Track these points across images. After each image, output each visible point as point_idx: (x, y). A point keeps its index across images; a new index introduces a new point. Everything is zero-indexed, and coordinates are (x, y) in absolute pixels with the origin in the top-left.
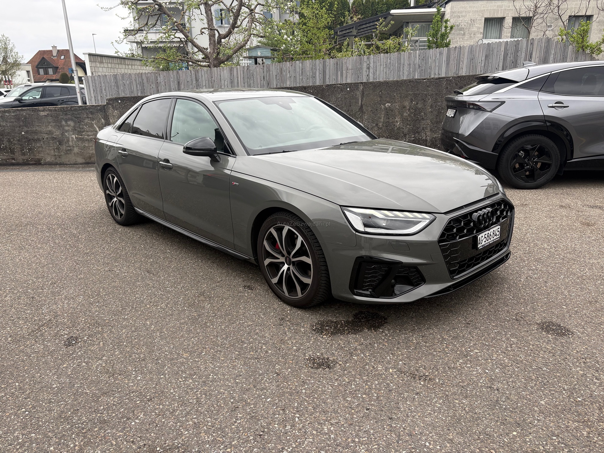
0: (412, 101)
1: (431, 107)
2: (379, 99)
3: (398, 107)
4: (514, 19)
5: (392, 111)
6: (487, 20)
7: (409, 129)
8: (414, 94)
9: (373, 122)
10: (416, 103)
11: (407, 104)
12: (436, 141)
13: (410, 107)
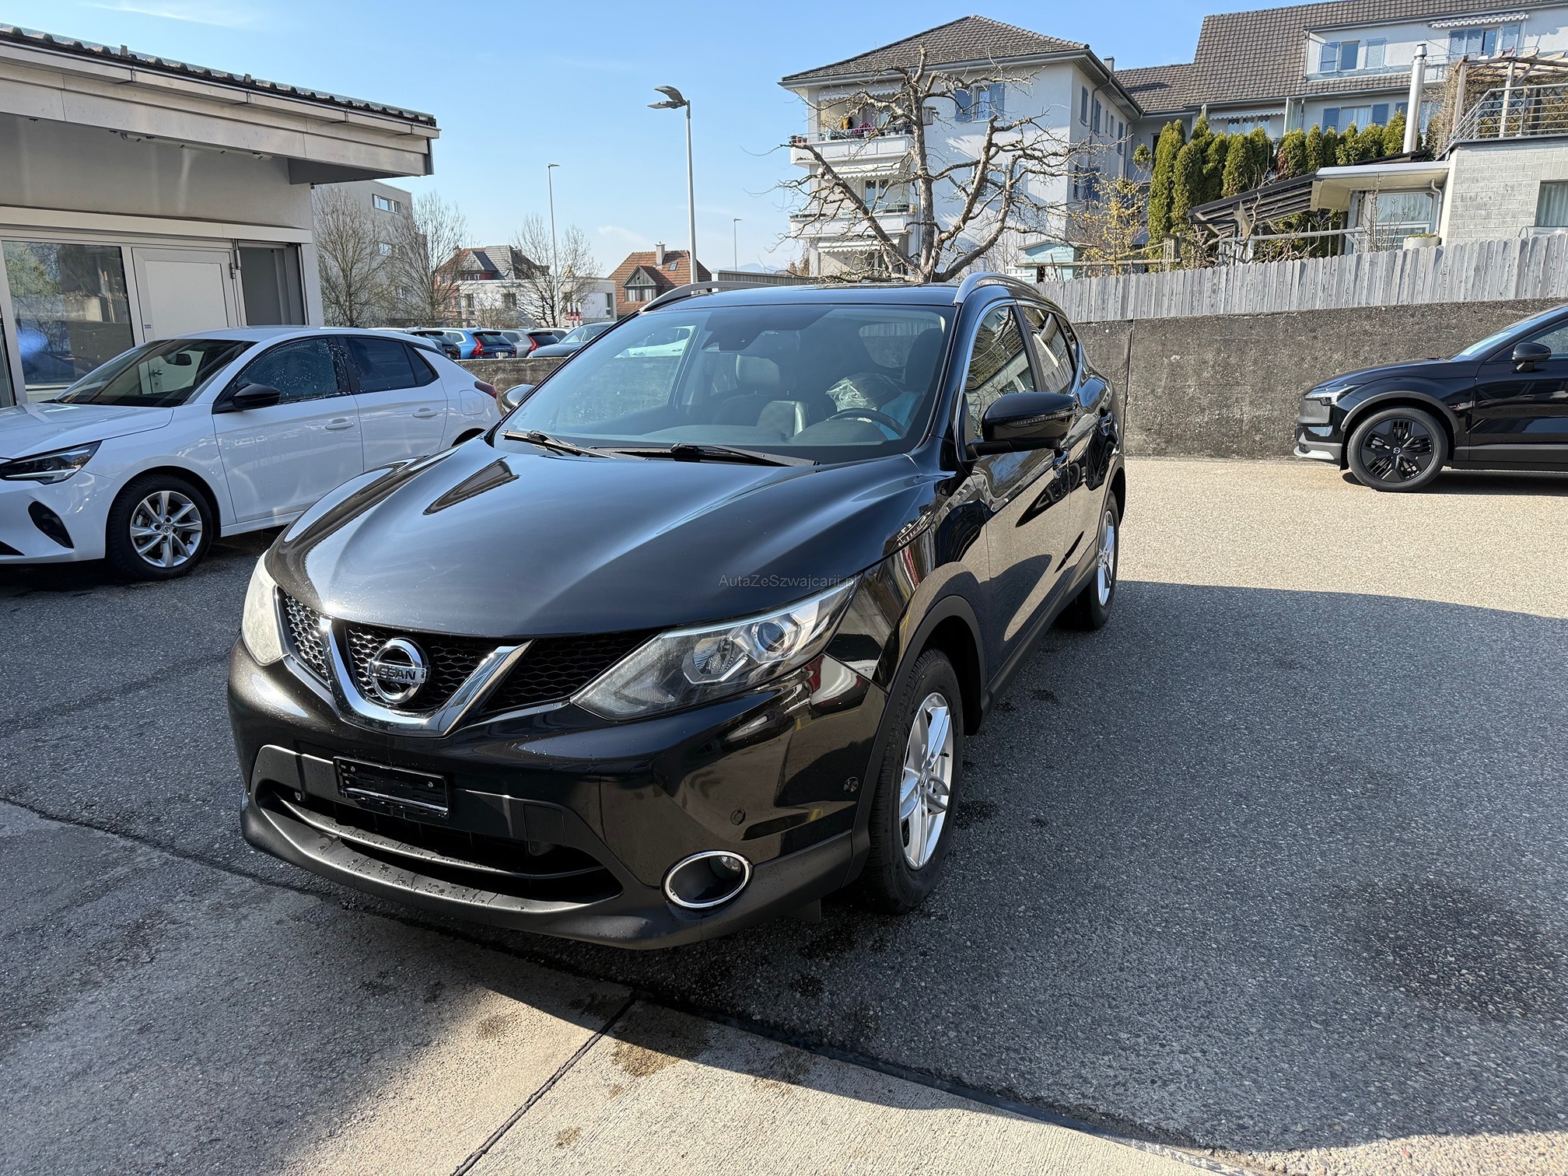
0: (1219, 353)
1: (1255, 363)
2: (1160, 348)
3: (1193, 362)
5: (1182, 368)
6: (1545, 184)
7: (1211, 400)
8: (1225, 340)
9: (1146, 387)
10: (1226, 356)
11: (1209, 356)
12: (1259, 422)
13: (1215, 363)
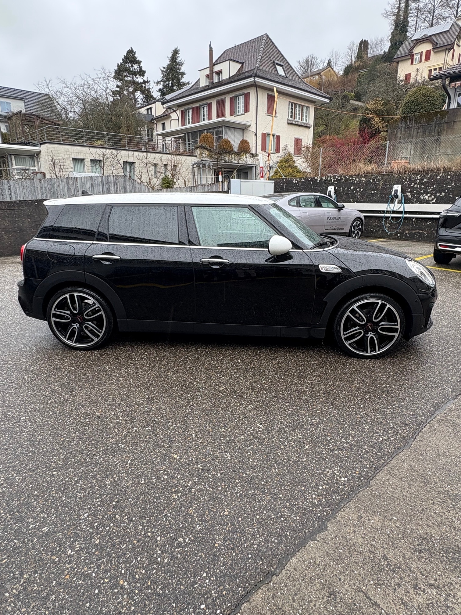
4: (92, 160)
6: (73, 159)
